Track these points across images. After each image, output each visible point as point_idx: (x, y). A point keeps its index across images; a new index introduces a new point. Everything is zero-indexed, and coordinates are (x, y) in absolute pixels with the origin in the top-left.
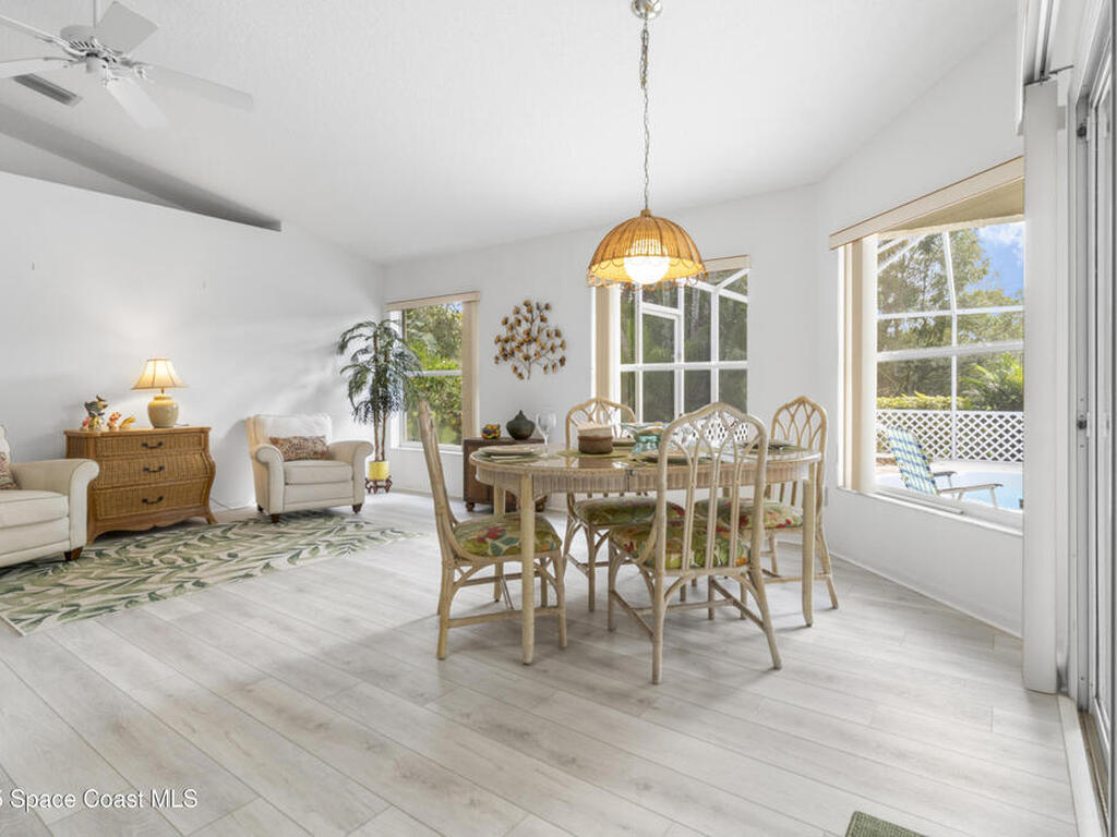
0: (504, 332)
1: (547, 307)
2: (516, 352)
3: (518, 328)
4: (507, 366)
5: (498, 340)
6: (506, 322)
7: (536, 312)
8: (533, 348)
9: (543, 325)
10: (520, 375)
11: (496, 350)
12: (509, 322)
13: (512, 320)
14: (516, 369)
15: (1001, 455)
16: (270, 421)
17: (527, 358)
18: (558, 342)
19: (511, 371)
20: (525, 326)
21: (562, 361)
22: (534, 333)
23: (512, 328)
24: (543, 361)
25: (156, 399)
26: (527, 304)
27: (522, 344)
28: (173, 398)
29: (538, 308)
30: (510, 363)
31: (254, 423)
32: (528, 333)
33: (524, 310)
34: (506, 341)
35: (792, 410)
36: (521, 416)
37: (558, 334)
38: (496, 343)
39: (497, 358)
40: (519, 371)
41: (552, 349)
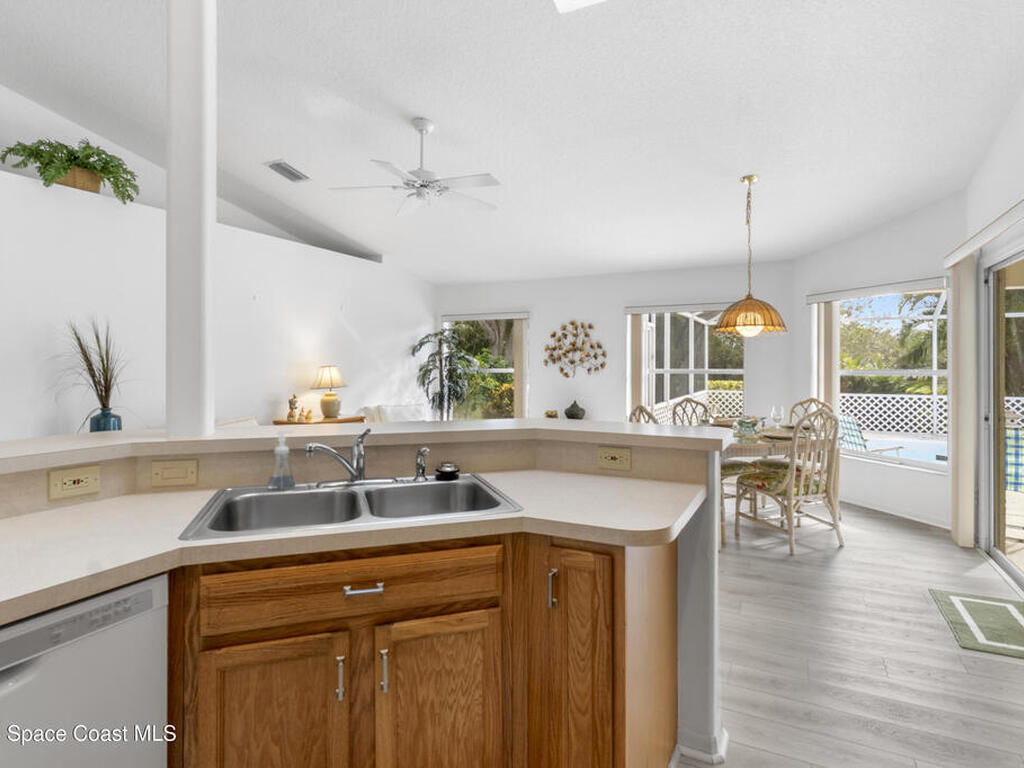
0: (552, 343)
1: (590, 327)
2: (562, 357)
3: (565, 341)
4: (554, 368)
5: (547, 349)
6: (554, 335)
7: (580, 330)
8: (577, 356)
9: (586, 339)
10: (566, 375)
11: (546, 355)
12: (557, 336)
13: (559, 334)
14: (562, 370)
15: (902, 427)
16: (389, 410)
17: (572, 362)
18: (599, 351)
19: (558, 372)
20: (570, 339)
21: (602, 365)
22: (579, 344)
23: (559, 340)
24: (587, 365)
25: (327, 395)
26: (572, 324)
27: (568, 352)
28: (337, 395)
29: (582, 327)
30: (558, 365)
31: (379, 412)
32: (573, 344)
33: (570, 328)
34: (554, 349)
35: (806, 406)
36: (575, 405)
37: (599, 347)
38: (546, 350)
39: (546, 362)
40: (565, 371)
41: (595, 357)
